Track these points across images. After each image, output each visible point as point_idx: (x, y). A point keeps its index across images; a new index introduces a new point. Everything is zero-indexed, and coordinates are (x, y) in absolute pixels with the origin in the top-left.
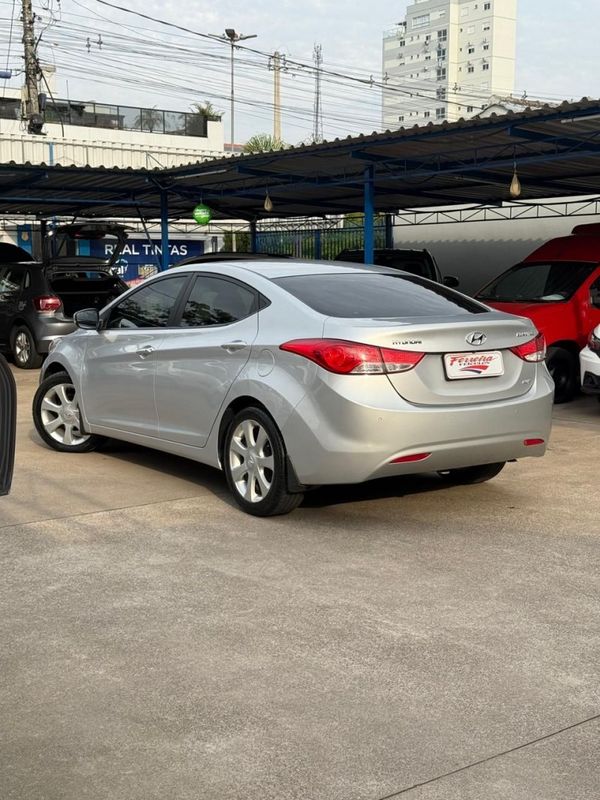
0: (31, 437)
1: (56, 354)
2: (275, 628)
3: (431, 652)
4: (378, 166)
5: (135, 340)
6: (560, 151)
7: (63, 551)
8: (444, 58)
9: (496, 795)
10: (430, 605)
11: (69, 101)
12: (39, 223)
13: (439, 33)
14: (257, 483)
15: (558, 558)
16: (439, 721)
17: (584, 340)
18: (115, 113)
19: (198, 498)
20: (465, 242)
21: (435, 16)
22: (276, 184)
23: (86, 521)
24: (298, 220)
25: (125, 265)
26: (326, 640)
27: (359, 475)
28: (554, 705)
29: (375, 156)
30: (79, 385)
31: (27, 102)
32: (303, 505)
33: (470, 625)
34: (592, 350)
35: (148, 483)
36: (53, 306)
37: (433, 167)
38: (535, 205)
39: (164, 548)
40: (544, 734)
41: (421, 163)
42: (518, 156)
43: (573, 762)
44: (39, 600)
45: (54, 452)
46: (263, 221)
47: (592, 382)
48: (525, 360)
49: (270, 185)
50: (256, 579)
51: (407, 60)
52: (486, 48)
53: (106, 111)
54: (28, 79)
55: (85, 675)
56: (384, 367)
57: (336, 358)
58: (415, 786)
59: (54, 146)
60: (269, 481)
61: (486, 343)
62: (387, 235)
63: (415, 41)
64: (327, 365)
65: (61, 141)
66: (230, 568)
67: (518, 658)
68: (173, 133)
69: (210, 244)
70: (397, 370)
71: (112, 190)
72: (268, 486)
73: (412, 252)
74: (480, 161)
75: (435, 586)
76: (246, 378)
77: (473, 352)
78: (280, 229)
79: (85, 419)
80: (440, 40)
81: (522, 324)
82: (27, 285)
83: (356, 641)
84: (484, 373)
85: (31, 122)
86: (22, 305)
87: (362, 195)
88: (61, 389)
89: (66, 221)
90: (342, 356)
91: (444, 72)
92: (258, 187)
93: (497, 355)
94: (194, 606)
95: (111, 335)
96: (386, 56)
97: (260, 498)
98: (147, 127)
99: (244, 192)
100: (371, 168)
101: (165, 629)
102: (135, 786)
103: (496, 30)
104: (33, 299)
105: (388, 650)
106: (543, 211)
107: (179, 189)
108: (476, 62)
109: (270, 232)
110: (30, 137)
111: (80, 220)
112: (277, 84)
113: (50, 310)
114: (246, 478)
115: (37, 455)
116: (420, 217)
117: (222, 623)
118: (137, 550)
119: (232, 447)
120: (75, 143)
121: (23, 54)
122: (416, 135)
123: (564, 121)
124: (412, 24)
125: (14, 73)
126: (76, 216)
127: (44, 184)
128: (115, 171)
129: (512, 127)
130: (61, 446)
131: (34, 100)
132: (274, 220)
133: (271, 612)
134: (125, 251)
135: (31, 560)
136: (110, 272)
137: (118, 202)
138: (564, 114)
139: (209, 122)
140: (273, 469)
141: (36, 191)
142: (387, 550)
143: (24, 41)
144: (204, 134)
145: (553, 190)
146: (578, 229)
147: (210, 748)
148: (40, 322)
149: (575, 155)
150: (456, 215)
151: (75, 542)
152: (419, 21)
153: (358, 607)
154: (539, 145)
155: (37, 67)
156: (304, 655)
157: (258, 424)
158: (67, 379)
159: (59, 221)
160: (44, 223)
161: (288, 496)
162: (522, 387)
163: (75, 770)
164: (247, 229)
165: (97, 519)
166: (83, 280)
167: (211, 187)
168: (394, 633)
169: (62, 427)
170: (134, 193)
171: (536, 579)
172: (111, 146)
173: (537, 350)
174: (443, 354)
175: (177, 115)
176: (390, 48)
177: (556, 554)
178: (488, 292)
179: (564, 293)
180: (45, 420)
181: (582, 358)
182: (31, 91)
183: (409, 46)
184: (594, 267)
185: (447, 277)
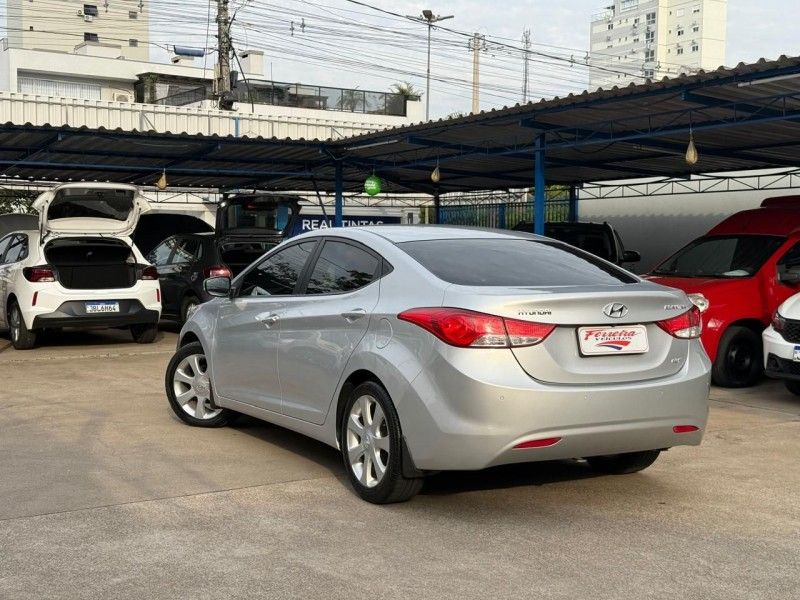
1: (193, 323)
4: (550, 135)
7: (147, 537)
8: (652, 41)
11: (273, 82)
13: (648, 16)
14: (373, 465)
15: (704, 566)
17: (767, 317)
18: (316, 93)
20: (652, 217)
23: (187, 503)
24: (481, 194)
27: (480, 461)
29: (546, 125)
30: (211, 355)
31: (219, 79)
32: (423, 492)
34: (776, 329)
37: (607, 135)
38: (725, 178)
41: (593, 132)
42: (695, 125)
45: (185, 426)
46: (448, 194)
47: (777, 365)
48: (675, 336)
50: (346, 578)
51: (615, 43)
52: (696, 30)
53: (309, 92)
54: (221, 57)
56: (508, 340)
57: (458, 330)
59: (239, 121)
60: (385, 464)
61: (628, 315)
62: (571, 209)
63: (624, 24)
64: (446, 338)
65: (249, 117)
68: (373, 113)
69: (406, 220)
70: (524, 343)
71: (287, 163)
72: (383, 469)
73: (591, 225)
75: (549, 594)
76: (364, 350)
77: (612, 325)
78: (463, 203)
79: (215, 393)
80: (649, 23)
81: (674, 296)
82: (200, 255)
84: (625, 349)
85: (222, 99)
86: (195, 276)
88: (196, 359)
90: (464, 327)
91: (652, 53)
93: (641, 330)
95: (243, 302)
96: (594, 39)
97: (376, 483)
98: (349, 107)
99: (417, 163)
100: (542, 137)
103: (706, 12)
104: (203, 269)
106: (733, 184)
108: (685, 41)
109: (455, 206)
110: (219, 113)
112: (476, 63)
114: (362, 459)
116: (605, 191)
119: (349, 426)
120: (261, 118)
121: (217, 33)
123: (741, 85)
124: (620, 7)
125: (207, 51)
126: (255, 189)
129: (687, 93)
130: (192, 420)
131: (226, 78)
132: (459, 194)
135: (108, 546)
137: (297, 175)
138: (740, 77)
139: (408, 101)
140: (388, 451)
142: (506, 548)
143: (218, 20)
144: (404, 114)
145: (745, 162)
146: (767, 202)
150: (642, 189)
151: (164, 527)
152: (627, 5)
155: (230, 46)
157: (374, 400)
158: (199, 350)
161: (405, 482)
162: (672, 366)
164: (431, 203)
165: (200, 502)
167: (384, 158)
169: (194, 400)
170: (311, 165)
171: (672, 590)
172: (296, 120)
173: (691, 326)
174: (577, 327)
175: (378, 95)
176: (598, 31)
177: (702, 562)
178: (667, 267)
179: (749, 268)
180: (178, 391)
181: (765, 338)
182: (224, 69)
183: (618, 29)
184: (783, 240)
185: (627, 252)
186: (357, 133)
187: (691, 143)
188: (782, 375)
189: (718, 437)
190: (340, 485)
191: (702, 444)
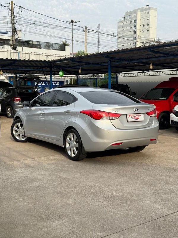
0: (10, 138)
1: (18, 114)
2: (76, 192)
3: (119, 199)
4: (112, 60)
5: (40, 110)
6: (164, 56)
7: (17, 170)
8: (136, 28)
9: (132, 237)
10: (120, 186)
11: (25, 40)
12: (15, 76)
13: (134, 20)
14: (74, 151)
15: (158, 173)
16: (119, 217)
17: (171, 110)
18: (38, 43)
19: (57, 156)
20: (139, 82)
21: (133, 15)
22: (83, 65)
23: (25, 162)
24: (90, 75)
25: (41, 88)
26: (90, 195)
27: (102, 149)
28: (152, 213)
29: (111, 57)
30: (24, 123)
31: (12, 41)
32: (87, 157)
33: (131, 191)
34: (173, 114)
35: (43, 151)
36: (18, 100)
37: (128, 60)
38: (159, 71)
39: (46, 170)
40: (148, 221)
41: (124, 59)
42: (152, 58)
43: (155, 228)
44: (9, 184)
45: (17, 142)
46: (81, 75)
47: (173, 123)
48: (150, 116)
49: (81, 65)
50: (72, 178)
51: (125, 29)
52: (148, 25)
53: (36, 43)
54: (12, 34)
55: (21, 204)
56: (109, 118)
57: (96, 115)
58: (111, 234)
59: (20, 54)
60: (77, 151)
61: (139, 111)
62: (116, 80)
63: (127, 23)
64: (93, 118)
65: (22, 52)
66: (64, 175)
67: (144, 201)
68: (55, 50)
69: (66, 82)
70: (113, 119)
71: (35, 66)
72: (77, 152)
73: (123, 85)
74: (141, 59)
75: (122, 180)
76: (71, 121)
77: (135, 114)
78: (85, 78)
79: (26, 133)
80: (135, 23)
81: (150, 106)
82: (11, 94)
83: (98, 196)
84: (138, 120)
85: (13, 46)
86: (10, 100)
87: (108, 68)
88: (19, 124)
89: (23, 75)
90: (98, 115)
91: (136, 32)
92: (78, 66)
93: (142, 115)
94: (53, 186)
95: (33, 108)
96: (119, 27)
97: (74, 156)
98: (48, 48)
99: (74, 67)
100: (110, 61)
101: (44, 192)
102: (33, 234)
103: (151, 20)
104: (12, 98)
105: (107, 198)
106: (161, 73)
107: (56, 66)
108: (145, 28)
109: (83, 79)
110: (13, 51)
111: (27, 75)
112: (86, 36)
113: (17, 101)
114: (70, 150)
115: (12, 143)
116: (126, 75)
117: (61, 190)
118: (38, 170)
119: (66, 141)
120: (26, 53)
121: (11, 27)
122: (123, 51)
123: (165, 48)
124: (126, 18)
125: (8, 32)
126: (26, 74)
127: (16, 65)
128: (37, 61)
129: (150, 49)
130: (19, 141)
131: (14, 40)
132: (84, 75)
133: (75, 187)
134: (41, 84)
135: (8, 173)
136: (35, 90)
137: (38, 70)
138: (165, 46)
139: (66, 47)
140: (78, 147)
141: (14, 67)
142: (110, 170)
143: (12, 23)
144: (65, 50)
145: (164, 67)
146: (171, 79)
147: (54, 224)
148: (14, 105)
149: (169, 57)
150: (136, 74)
151: (21, 168)
152: (128, 17)
153: (100, 186)
154: (158, 55)
155: (15, 31)
156: (83, 199)
157: (74, 134)
158: (21, 121)
159: (21, 75)
160: (16, 76)
161: (82, 155)
162: (150, 124)
163: (16, 230)
164: (76, 78)
165: (28, 161)
166: (28, 92)
167: (65, 66)
168: (109, 194)
169: (19, 135)
170: (42, 67)
171: (151, 179)
172: (36, 54)
173: (154, 113)
174: (126, 114)
175: (56, 44)
176: (120, 25)
177: (158, 172)
178: (144, 97)
179: (166, 97)
180: (14, 133)
181: (171, 116)
182: (14, 37)
183: (125, 24)
184: (175, 89)
185: (133, 92)
186: (62, 58)
187: (151, 63)
188: (174, 126)
189: (159, 142)
190: (64, 156)
191: (157, 144)
